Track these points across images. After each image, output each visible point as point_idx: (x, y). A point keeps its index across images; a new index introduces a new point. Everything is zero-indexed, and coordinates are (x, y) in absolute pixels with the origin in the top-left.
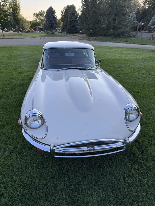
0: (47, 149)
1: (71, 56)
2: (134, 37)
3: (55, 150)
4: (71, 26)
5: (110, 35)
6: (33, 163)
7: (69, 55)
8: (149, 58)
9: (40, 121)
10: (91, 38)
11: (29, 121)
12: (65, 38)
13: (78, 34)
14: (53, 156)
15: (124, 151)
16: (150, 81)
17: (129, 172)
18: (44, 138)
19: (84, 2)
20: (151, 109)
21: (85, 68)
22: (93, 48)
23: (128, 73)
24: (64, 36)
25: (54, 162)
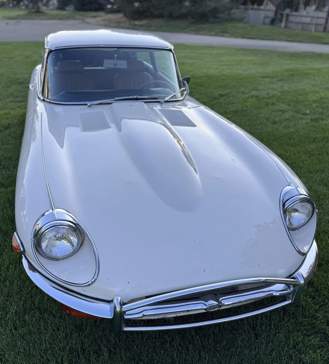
0: (104, 311)
1: (117, 67)
2: (241, 20)
3: (124, 312)
5: (182, 17)
6: (59, 349)
7: (112, 66)
8: (287, 73)
9: (74, 239)
10: (137, 23)
11: (47, 241)
12: (71, 22)
13: (101, 14)
14: (121, 328)
15: (290, 304)
16: (303, 129)
17: (303, 356)
18: (93, 282)
20: (319, 197)
21: (157, 99)
22: (172, 48)
23: (245, 109)
24: (68, 18)
25: (113, 341)
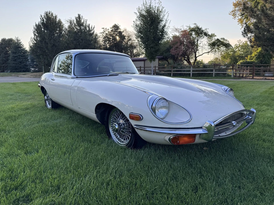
4: (16, 62)
19: (36, 34)
